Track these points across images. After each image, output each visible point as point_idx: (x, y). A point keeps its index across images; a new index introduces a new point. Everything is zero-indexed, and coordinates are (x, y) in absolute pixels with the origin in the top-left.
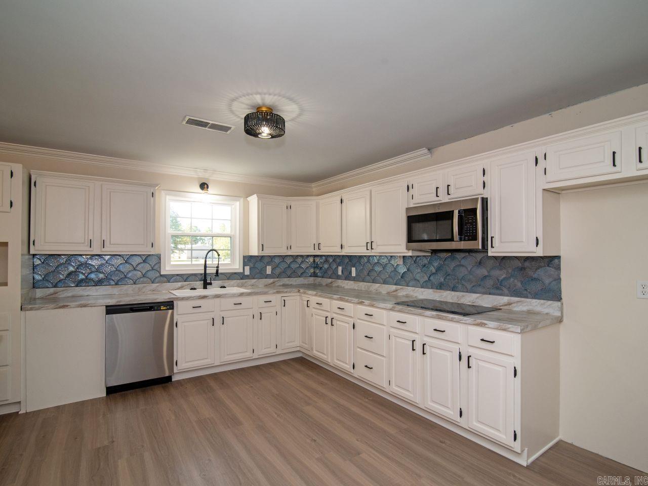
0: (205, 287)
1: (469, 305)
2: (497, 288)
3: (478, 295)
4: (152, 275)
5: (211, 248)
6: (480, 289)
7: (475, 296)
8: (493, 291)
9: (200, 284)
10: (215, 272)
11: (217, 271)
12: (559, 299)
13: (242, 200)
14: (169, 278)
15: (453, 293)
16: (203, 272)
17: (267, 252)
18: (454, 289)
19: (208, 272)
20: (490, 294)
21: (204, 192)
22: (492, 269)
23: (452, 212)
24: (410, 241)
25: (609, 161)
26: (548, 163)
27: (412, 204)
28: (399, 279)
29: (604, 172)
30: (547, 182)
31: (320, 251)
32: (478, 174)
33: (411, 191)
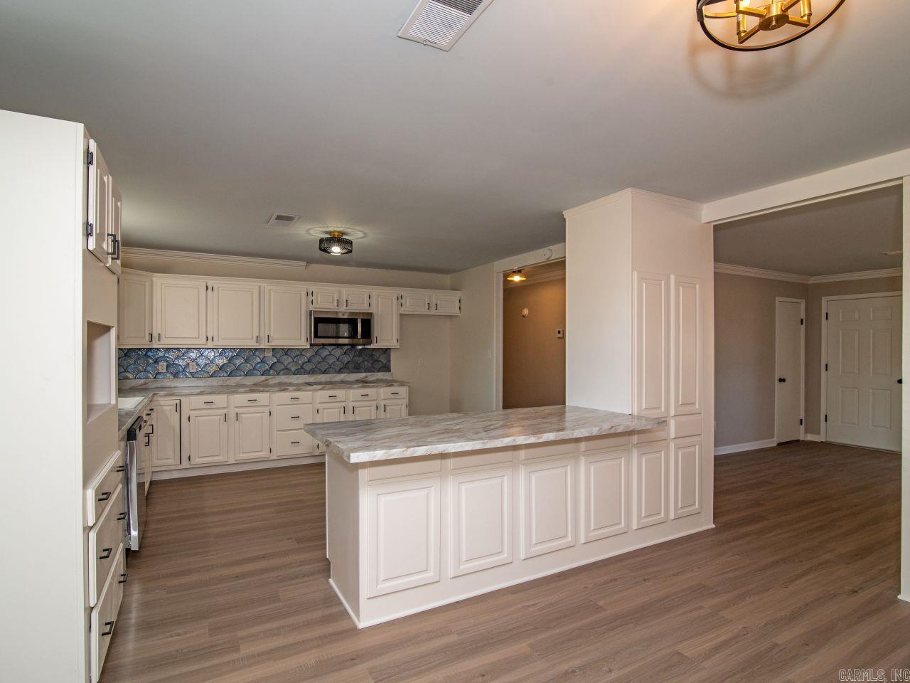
3: (346, 374)
8: (353, 371)
12: (390, 371)
15: (326, 375)
23: (357, 319)
24: (316, 336)
25: (427, 307)
26: (403, 301)
27: (312, 308)
28: (267, 370)
29: (424, 311)
30: (403, 310)
31: (159, 343)
32: (366, 297)
33: (310, 298)
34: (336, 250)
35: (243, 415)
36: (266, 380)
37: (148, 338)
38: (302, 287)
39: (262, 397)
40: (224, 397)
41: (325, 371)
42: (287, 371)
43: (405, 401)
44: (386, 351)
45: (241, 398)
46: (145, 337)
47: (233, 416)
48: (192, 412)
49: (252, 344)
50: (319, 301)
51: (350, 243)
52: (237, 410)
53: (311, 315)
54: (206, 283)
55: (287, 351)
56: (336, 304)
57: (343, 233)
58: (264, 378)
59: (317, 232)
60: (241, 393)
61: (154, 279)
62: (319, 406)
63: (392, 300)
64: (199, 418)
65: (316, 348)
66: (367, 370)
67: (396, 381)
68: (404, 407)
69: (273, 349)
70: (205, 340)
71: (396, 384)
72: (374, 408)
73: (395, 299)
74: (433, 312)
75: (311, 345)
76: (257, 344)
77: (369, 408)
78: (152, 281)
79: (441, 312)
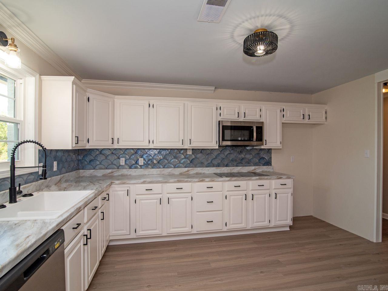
1: (237, 173)
2: (248, 163)
3: (241, 167)
6: (241, 165)
7: (239, 168)
8: (246, 164)
12: (271, 165)
13: (37, 75)
15: (228, 168)
18: (227, 166)
20: (245, 166)
22: (246, 154)
23: (252, 127)
24: (223, 140)
25: (302, 117)
26: (284, 113)
27: (220, 119)
28: (188, 164)
29: (300, 120)
30: (284, 120)
31: (118, 145)
32: (258, 110)
33: (219, 111)
35: (173, 200)
36: (188, 171)
37: (111, 141)
38: (214, 104)
39: (186, 186)
40: (160, 185)
41: (227, 165)
42: (202, 165)
43: (291, 191)
44: (269, 151)
45: (171, 187)
46: (108, 141)
47: (165, 201)
48: (137, 196)
49: (179, 146)
50: (225, 114)
52: (169, 195)
53: (219, 124)
54: (149, 102)
55: (202, 151)
56: (237, 116)
58: (186, 169)
60: (171, 183)
61: (115, 100)
62: (227, 193)
63: (277, 112)
64: (143, 201)
65: (221, 149)
66: (256, 164)
67: (284, 175)
68: (290, 195)
69: (193, 149)
70: (148, 143)
71: (284, 177)
72: (267, 196)
73: (278, 111)
74: (306, 121)
75: (219, 146)
76: (183, 146)
77: (264, 196)
78: (114, 101)
79: (312, 121)
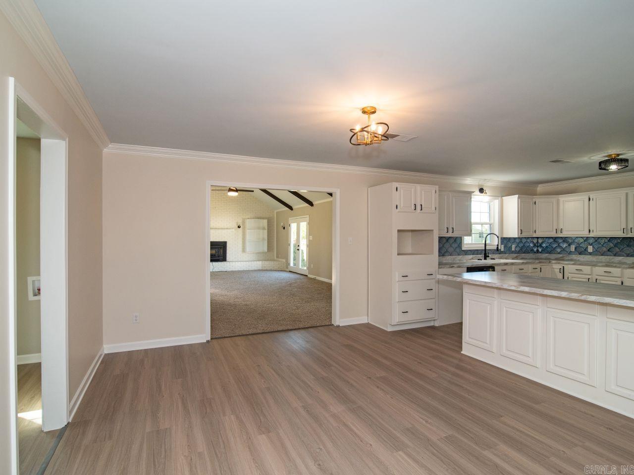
0: (485, 259)
4: (458, 250)
5: (489, 232)
9: (482, 256)
10: (496, 248)
11: (498, 247)
13: (500, 198)
14: (467, 252)
16: (484, 249)
17: (524, 235)
19: (487, 248)
21: (482, 194)
31: (561, 234)
34: (613, 167)
37: (554, 231)
40: (589, 267)
46: (552, 230)
48: (569, 274)
49: (620, 234)
51: (626, 160)
52: (597, 277)
54: (589, 196)
57: (618, 155)
59: (600, 157)
60: (599, 266)
61: (560, 198)
64: (573, 279)
70: (588, 232)
76: (625, 234)
